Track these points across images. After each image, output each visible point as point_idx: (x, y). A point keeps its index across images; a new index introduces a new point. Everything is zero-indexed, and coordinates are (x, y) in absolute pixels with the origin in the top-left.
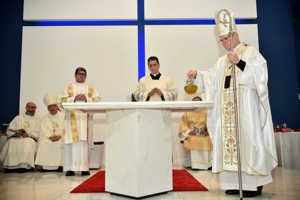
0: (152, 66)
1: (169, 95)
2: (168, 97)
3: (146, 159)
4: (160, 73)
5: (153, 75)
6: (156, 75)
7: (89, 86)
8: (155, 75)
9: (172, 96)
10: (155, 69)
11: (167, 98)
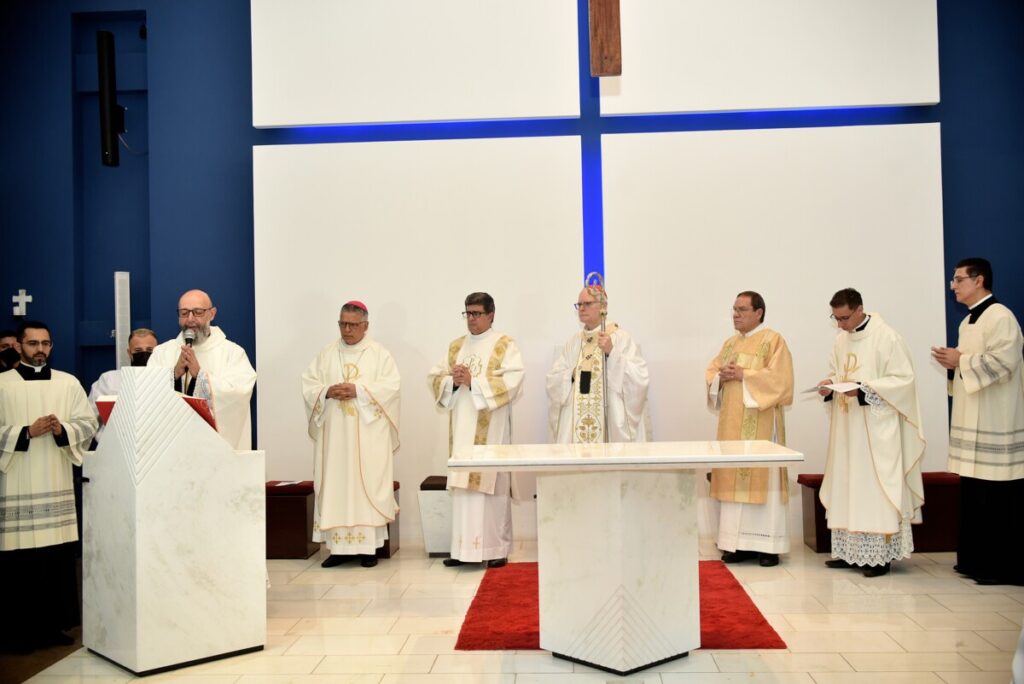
3: (640, 583)
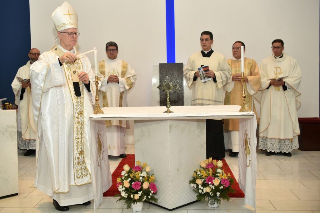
0: (203, 41)
1: (223, 78)
2: (221, 80)
4: (213, 50)
5: (204, 53)
6: (208, 53)
7: (123, 61)
8: (206, 52)
9: (225, 79)
10: (205, 44)
11: (220, 82)
